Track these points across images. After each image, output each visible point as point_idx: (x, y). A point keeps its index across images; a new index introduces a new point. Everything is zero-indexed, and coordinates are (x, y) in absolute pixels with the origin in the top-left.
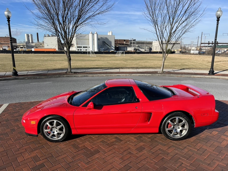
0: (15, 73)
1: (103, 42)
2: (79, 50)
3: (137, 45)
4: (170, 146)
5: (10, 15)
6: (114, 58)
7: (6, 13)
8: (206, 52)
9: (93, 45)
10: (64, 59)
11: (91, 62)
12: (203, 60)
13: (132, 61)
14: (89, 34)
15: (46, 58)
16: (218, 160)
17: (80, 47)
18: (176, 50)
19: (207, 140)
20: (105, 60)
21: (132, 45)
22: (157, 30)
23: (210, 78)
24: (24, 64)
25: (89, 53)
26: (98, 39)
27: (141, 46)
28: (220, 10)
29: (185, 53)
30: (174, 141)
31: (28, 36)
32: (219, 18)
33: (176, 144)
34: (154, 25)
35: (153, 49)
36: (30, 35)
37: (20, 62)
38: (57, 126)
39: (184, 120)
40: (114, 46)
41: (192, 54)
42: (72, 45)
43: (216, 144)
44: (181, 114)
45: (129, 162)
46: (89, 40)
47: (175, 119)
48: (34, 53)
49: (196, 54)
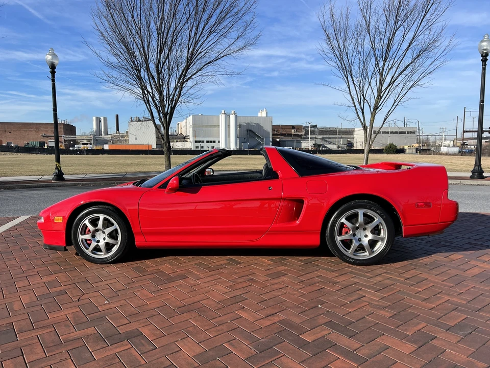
0: (59, 176)
1: (247, 131)
2: (198, 147)
3: (321, 137)
4: (344, 273)
5: (56, 62)
7: (49, 57)
8: (475, 149)
9: (227, 138)
14: (220, 115)
16: (448, 295)
17: (200, 142)
18: (406, 147)
19: (434, 266)
21: (309, 136)
22: (352, 87)
26: (239, 126)
27: (329, 138)
28: (488, 38)
29: (428, 152)
31: (99, 121)
32: (487, 55)
33: (360, 270)
34: (344, 76)
35: (355, 145)
36: (102, 118)
38: (105, 229)
39: (377, 218)
40: (271, 140)
41: (444, 154)
42: (184, 138)
43: (453, 272)
44: (369, 203)
45: (244, 292)
46: (219, 127)
47: (356, 215)
48: (109, 154)
49: (454, 154)
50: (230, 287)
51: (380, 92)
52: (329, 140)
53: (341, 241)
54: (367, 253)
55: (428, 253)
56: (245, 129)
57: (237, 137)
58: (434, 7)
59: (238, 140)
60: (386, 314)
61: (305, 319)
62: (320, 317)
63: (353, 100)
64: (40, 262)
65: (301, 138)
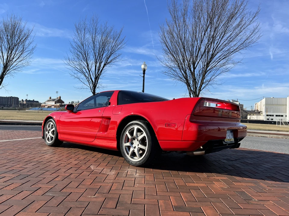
5: (146, 68)
7: (143, 66)
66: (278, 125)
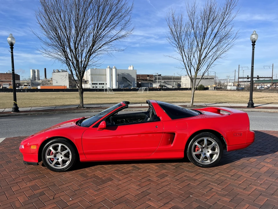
0: (16, 109)
1: (123, 77)
2: (94, 87)
3: (163, 81)
4: (198, 173)
5: (14, 42)
6: (135, 95)
7: (9, 39)
8: (245, 87)
9: (111, 82)
10: (75, 97)
11: (109, 100)
12: (242, 96)
13: (158, 98)
14: (107, 69)
15: (54, 96)
16: (255, 185)
17: (95, 84)
18: (209, 86)
19: (243, 167)
20: (125, 97)
21: (157, 81)
22: (184, 58)
23: (249, 111)
24: (28, 103)
25: (106, 90)
26: (118, 75)
27: (168, 82)
28: (255, 33)
29: (221, 89)
30: (203, 169)
31: (34, 72)
32: (255, 42)
33: (206, 171)
34: (180, 52)
35: (182, 85)
36: (36, 70)
37: (22, 101)
38: (62, 152)
39: (214, 142)
40: (136, 83)
41: (229, 90)
42: (86, 82)
43: (254, 170)
44: (210, 134)
45: (148, 189)
46: (106, 76)
47: (203, 140)
48: (40, 92)
49: (234, 90)
50: (139, 185)
51: (200, 61)
52: (168, 83)
53: (195, 155)
54: (209, 161)
55: (238, 158)
56: (121, 77)
57: (117, 81)
58: (227, 16)
59: (117, 83)
60: (227, 199)
61: (185, 205)
62: (193, 203)
63: (185, 65)
64: (22, 172)
65: (152, 82)
66: (106, 92)
